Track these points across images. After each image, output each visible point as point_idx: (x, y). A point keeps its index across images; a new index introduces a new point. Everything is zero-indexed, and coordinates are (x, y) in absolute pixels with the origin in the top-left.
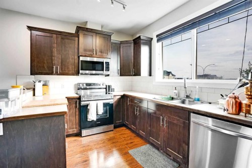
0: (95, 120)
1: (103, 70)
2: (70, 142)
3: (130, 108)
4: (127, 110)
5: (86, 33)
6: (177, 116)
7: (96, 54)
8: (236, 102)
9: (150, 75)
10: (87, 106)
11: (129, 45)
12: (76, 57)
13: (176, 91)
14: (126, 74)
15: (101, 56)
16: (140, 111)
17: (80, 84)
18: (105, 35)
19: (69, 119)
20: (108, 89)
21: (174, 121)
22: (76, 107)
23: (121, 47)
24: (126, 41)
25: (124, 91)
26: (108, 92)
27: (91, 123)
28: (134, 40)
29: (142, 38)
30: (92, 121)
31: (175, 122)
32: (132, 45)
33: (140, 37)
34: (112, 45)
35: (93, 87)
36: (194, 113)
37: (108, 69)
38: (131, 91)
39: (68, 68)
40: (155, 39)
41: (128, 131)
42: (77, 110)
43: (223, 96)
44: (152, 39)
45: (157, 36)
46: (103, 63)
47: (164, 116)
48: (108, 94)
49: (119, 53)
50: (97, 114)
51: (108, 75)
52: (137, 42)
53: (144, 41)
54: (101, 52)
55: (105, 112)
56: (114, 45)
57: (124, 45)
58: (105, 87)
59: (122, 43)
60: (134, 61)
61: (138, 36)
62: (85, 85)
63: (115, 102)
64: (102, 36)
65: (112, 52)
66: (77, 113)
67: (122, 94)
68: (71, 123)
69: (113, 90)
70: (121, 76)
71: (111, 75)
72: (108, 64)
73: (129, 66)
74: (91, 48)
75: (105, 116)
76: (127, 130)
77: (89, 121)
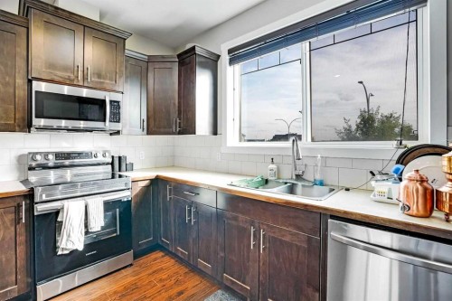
0: (81, 248)
1: (104, 121)
3: (172, 207)
4: (166, 211)
5: (53, 19)
6: (290, 225)
7: (85, 78)
8: (425, 189)
9: (215, 132)
10: (57, 213)
11: (168, 65)
12: (20, 81)
13: (273, 166)
14: (162, 130)
15: (98, 86)
16: (197, 213)
17: (35, 154)
18: (110, 37)
20: (118, 165)
21: (283, 236)
22: (17, 221)
23: (150, 68)
24: (163, 57)
25: (157, 168)
26: (118, 173)
27: (69, 259)
28: (179, 56)
29: (198, 51)
30: (73, 252)
31: (287, 239)
32: (176, 67)
33: (194, 48)
34: (127, 61)
35: (77, 161)
36: (333, 217)
37: (116, 117)
38: (173, 166)
40: (225, 58)
41: (168, 262)
42: (21, 229)
43: (373, 175)
44: (219, 56)
45: (230, 51)
46: (104, 101)
47: (257, 225)
48: (117, 179)
49: (144, 81)
50: (87, 233)
51: (118, 133)
52: (187, 61)
53: (203, 60)
54: (99, 76)
55: (110, 224)
56: (133, 62)
57: (157, 66)
58: (110, 160)
59: (151, 60)
60: (179, 103)
61: (189, 46)
62: (51, 157)
63: (136, 196)
64: (100, 35)
65: (127, 77)
66: (22, 239)
67: (152, 175)
69: (130, 167)
70: (148, 134)
71: (124, 132)
72: (116, 105)
73: (168, 112)
74: (69, 62)
75: (109, 233)
76: (167, 258)
77: (62, 255)
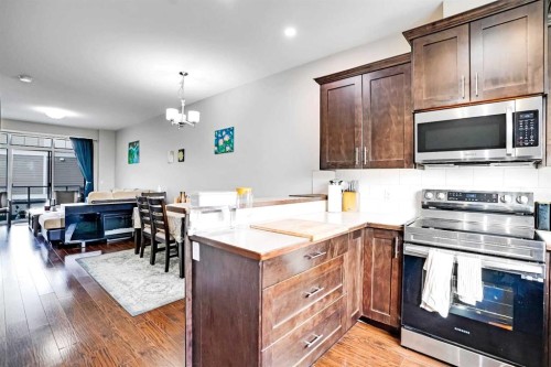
0: (444, 314)
1: (505, 147)
2: (365, 341)
5: (433, 38)
12: (408, 117)
17: (428, 191)
19: (375, 282)
22: (392, 254)
37: (531, 139)
39: (388, 149)
42: (396, 265)
51: (540, 163)
54: (495, 80)
62: (442, 196)
66: (395, 273)
68: (378, 294)
77: (424, 310)
